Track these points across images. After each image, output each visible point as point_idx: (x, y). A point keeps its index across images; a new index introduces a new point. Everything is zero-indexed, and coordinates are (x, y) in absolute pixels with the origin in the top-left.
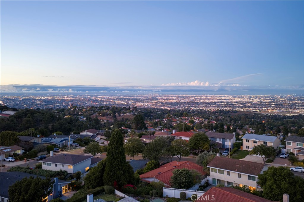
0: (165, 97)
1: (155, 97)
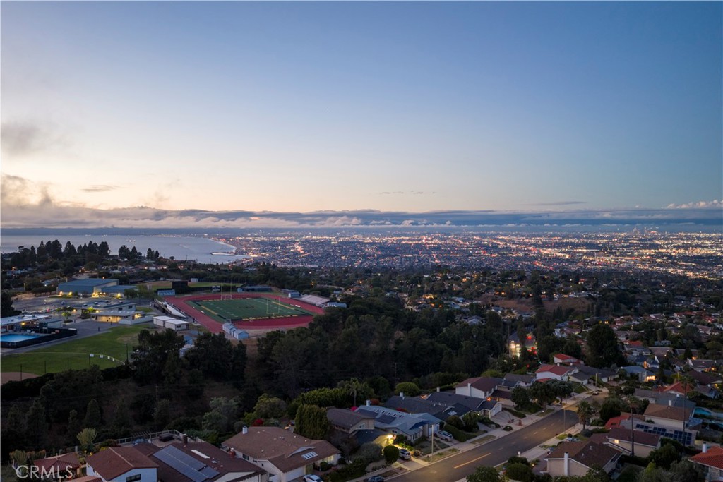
0: (678, 239)
1: (651, 240)
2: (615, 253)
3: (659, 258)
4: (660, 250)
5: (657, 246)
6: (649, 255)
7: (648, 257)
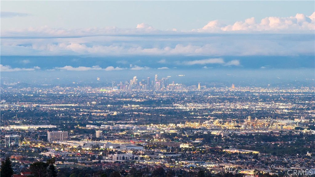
2: (93, 131)
3: (185, 140)
4: (188, 125)
5: (181, 116)
6: (166, 135)
7: (164, 140)
